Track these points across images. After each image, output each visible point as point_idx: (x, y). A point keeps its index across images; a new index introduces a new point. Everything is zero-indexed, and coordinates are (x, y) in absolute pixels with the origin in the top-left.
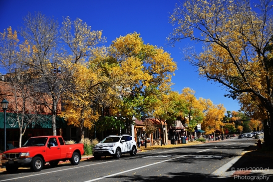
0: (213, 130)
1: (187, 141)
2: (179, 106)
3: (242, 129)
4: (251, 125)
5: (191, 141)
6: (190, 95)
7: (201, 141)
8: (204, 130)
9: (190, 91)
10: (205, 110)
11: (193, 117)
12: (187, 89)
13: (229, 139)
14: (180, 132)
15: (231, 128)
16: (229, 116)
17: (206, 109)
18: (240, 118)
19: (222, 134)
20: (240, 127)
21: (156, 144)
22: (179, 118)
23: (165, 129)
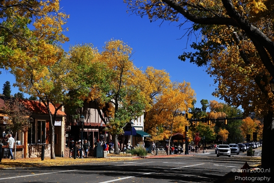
0: (167, 135)
1: (106, 153)
2: (90, 76)
3: (226, 136)
4: (244, 130)
5: (116, 153)
6: (120, 56)
7: (138, 154)
8: (150, 133)
9: (120, 47)
10: (155, 93)
11: (124, 104)
12: (115, 43)
13: (201, 153)
14: (96, 133)
15: (207, 133)
16: (204, 108)
17: (156, 90)
18: (224, 114)
19: (187, 143)
20: (224, 132)
21: (35, 155)
22: (95, 104)
23: (61, 124)
